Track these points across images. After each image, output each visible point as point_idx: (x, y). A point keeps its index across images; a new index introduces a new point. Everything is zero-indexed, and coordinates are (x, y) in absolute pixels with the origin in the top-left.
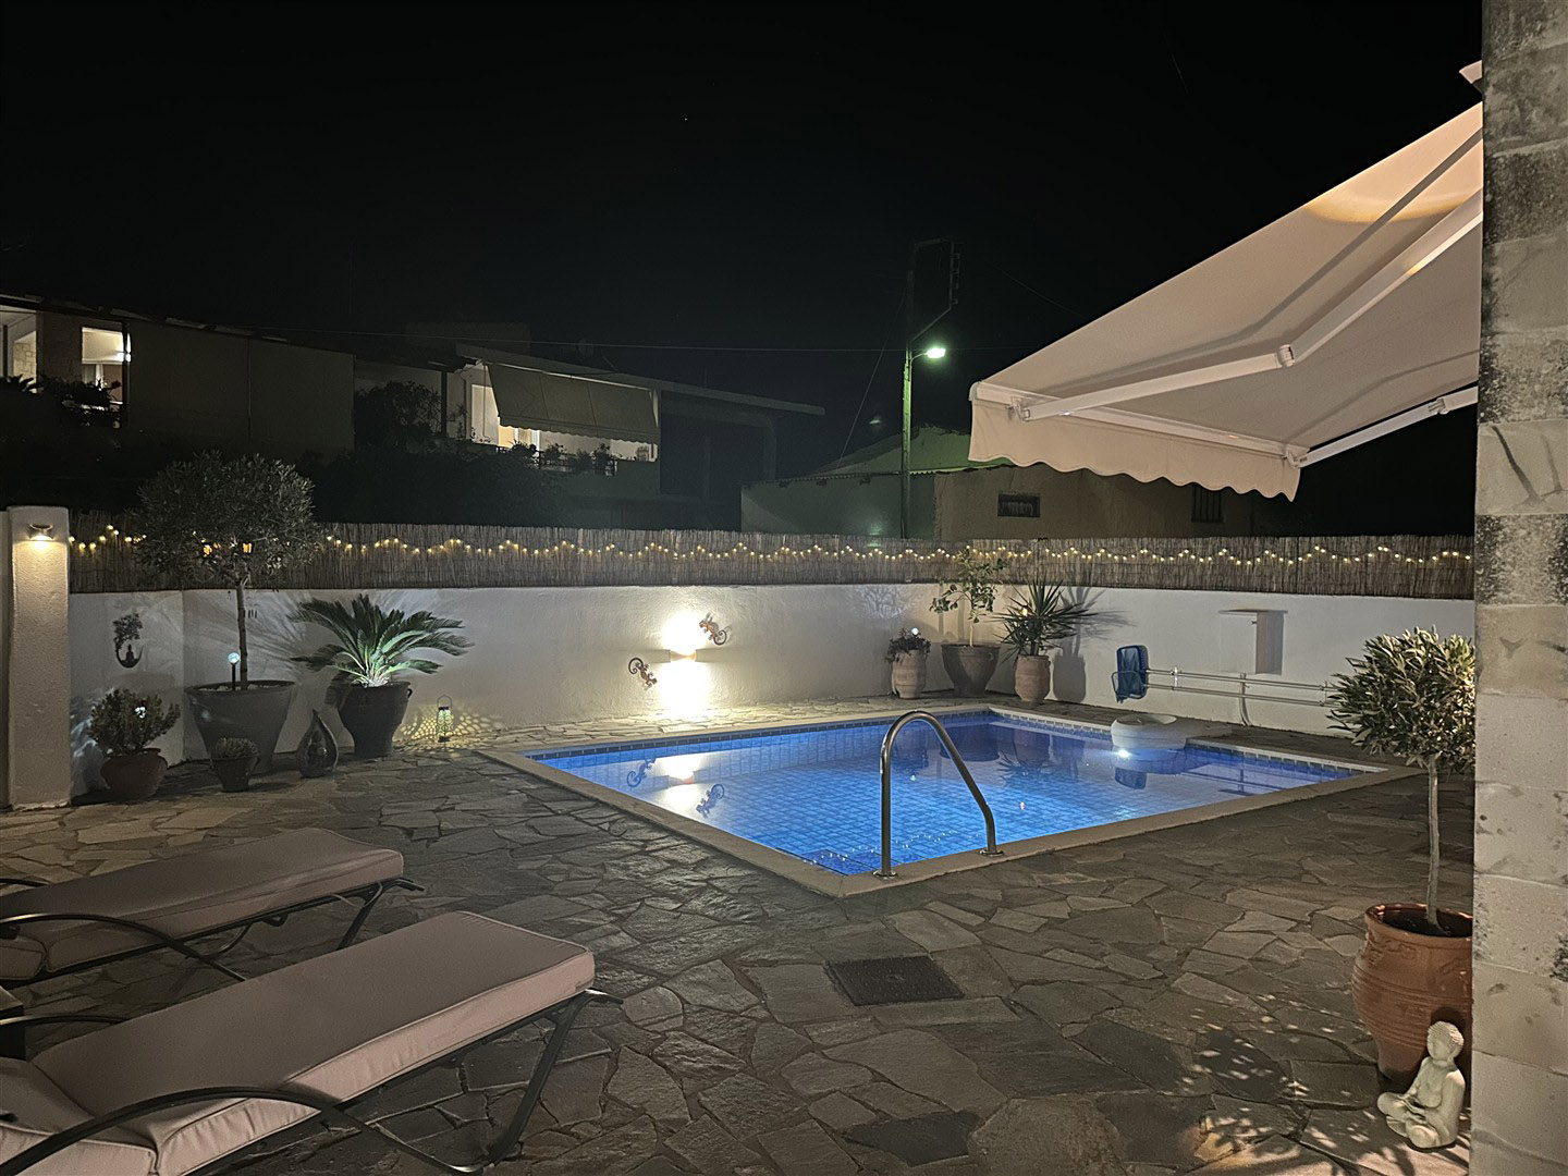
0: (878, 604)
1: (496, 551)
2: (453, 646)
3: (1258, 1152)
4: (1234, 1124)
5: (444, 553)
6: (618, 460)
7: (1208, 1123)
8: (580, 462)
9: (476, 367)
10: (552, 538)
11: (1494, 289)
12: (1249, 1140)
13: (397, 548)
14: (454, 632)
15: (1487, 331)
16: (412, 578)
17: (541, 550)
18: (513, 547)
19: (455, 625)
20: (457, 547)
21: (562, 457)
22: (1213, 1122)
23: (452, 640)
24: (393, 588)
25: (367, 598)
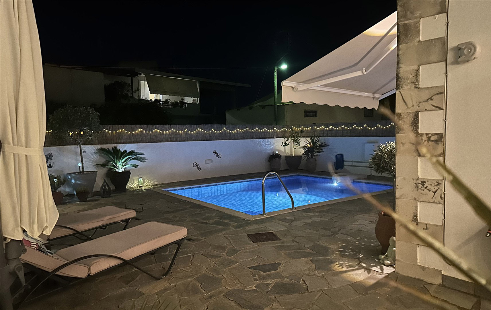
0: (266, 145)
1: (153, 132)
2: (142, 160)
3: (347, 268)
4: (343, 263)
5: (137, 133)
6: (187, 103)
7: (337, 263)
8: (175, 105)
9: (141, 75)
10: (169, 128)
11: (399, 57)
12: (346, 266)
13: (123, 132)
14: (142, 156)
15: (398, 67)
16: (129, 141)
17: (166, 132)
18: (157, 131)
19: (142, 154)
20: (141, 131)
21: (170, 103)
22: (338, 262)
23: (142, 158)
24: (124, 143)
25: (116, 147)
